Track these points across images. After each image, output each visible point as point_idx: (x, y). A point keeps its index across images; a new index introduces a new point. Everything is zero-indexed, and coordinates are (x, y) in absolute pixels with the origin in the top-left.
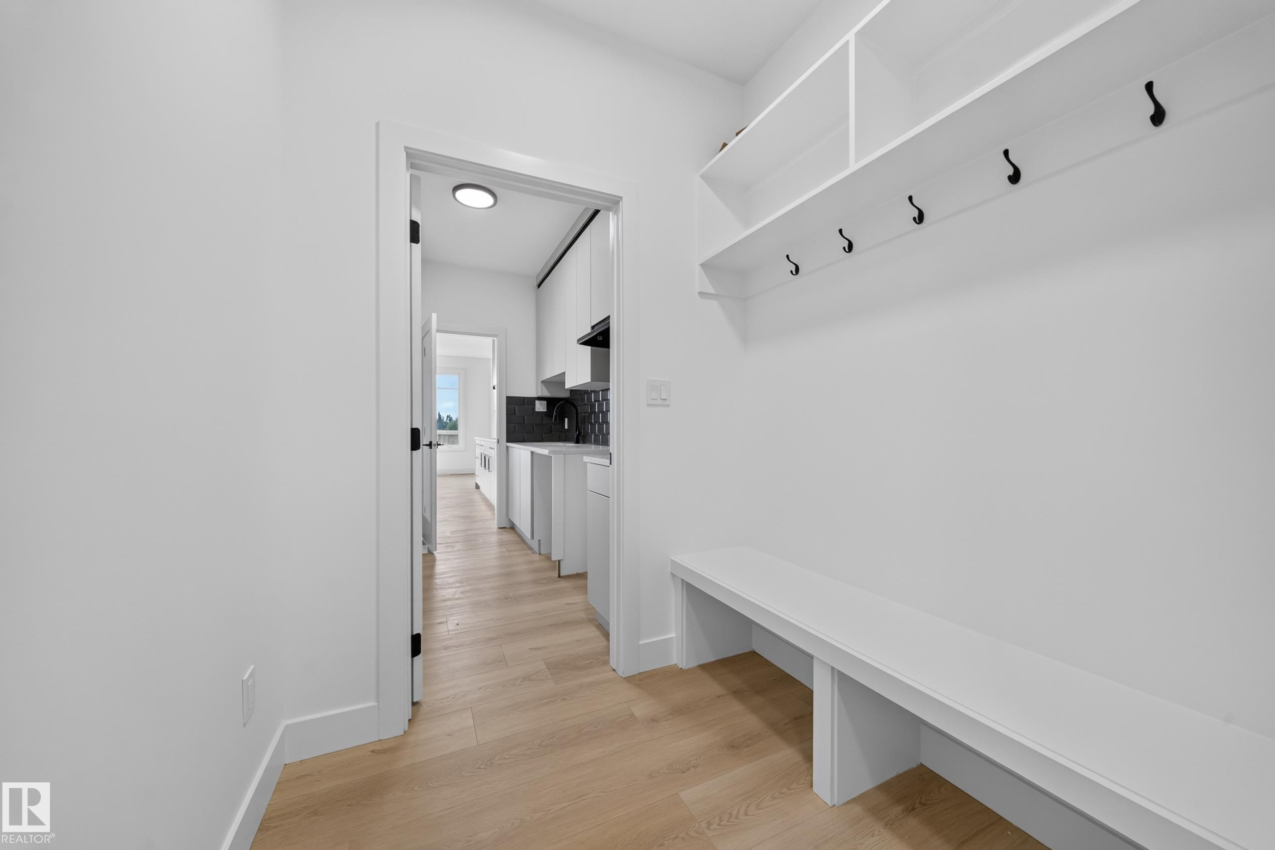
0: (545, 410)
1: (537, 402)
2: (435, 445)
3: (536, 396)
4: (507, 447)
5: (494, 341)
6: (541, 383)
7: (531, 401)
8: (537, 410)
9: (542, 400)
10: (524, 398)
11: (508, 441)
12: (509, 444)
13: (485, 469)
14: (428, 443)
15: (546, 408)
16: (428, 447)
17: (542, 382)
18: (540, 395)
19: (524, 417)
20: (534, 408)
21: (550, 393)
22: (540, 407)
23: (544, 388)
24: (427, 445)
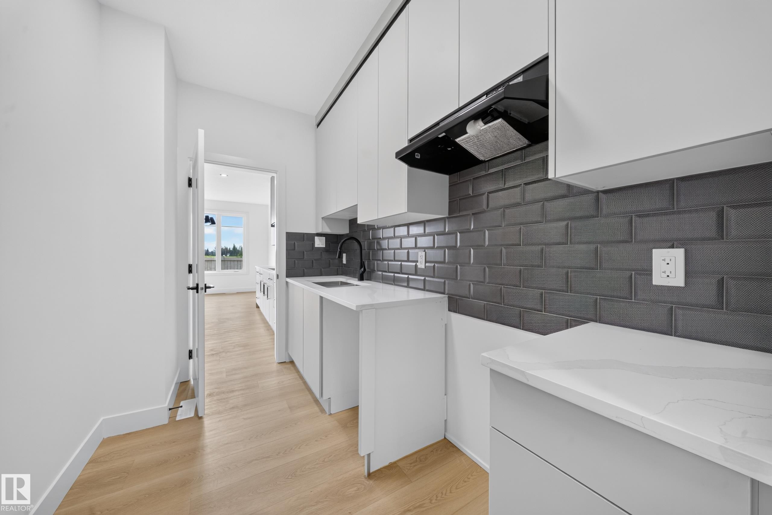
0: (324, 246)
1: (316, 238)
2: (202, 289)
3: (315, 232)
4: (287, 282)
5: (272, 179)
6: (321, 219)
7: (311, 237)
8: (316, 246)
9: (321, 236)
10: (304, 234)
11: (287, 276)
12: (289, 280)
13: (264, 296)
14: (195, 286)
15: (325, 244)
16: (195, 291)
17: (323, 218)
18: (320, 231)
19: (304, 252)
20: (313, 244)
21: (330, 228)
22: (320, 243)
23: (325, 224)
24: (192, 289)
